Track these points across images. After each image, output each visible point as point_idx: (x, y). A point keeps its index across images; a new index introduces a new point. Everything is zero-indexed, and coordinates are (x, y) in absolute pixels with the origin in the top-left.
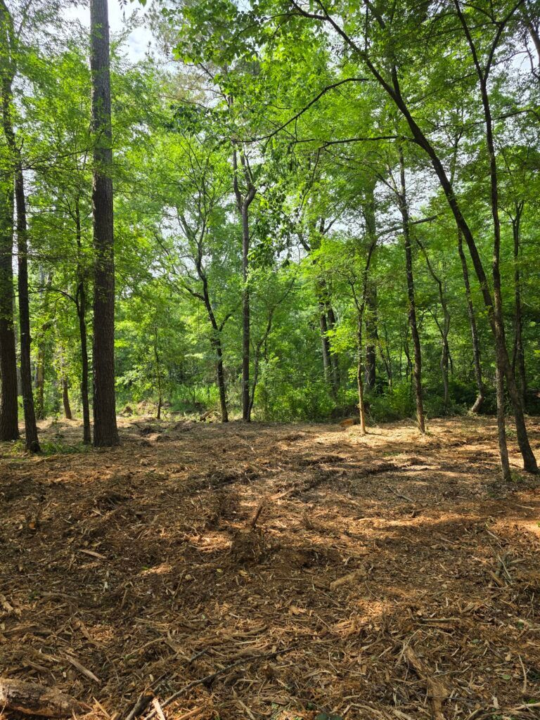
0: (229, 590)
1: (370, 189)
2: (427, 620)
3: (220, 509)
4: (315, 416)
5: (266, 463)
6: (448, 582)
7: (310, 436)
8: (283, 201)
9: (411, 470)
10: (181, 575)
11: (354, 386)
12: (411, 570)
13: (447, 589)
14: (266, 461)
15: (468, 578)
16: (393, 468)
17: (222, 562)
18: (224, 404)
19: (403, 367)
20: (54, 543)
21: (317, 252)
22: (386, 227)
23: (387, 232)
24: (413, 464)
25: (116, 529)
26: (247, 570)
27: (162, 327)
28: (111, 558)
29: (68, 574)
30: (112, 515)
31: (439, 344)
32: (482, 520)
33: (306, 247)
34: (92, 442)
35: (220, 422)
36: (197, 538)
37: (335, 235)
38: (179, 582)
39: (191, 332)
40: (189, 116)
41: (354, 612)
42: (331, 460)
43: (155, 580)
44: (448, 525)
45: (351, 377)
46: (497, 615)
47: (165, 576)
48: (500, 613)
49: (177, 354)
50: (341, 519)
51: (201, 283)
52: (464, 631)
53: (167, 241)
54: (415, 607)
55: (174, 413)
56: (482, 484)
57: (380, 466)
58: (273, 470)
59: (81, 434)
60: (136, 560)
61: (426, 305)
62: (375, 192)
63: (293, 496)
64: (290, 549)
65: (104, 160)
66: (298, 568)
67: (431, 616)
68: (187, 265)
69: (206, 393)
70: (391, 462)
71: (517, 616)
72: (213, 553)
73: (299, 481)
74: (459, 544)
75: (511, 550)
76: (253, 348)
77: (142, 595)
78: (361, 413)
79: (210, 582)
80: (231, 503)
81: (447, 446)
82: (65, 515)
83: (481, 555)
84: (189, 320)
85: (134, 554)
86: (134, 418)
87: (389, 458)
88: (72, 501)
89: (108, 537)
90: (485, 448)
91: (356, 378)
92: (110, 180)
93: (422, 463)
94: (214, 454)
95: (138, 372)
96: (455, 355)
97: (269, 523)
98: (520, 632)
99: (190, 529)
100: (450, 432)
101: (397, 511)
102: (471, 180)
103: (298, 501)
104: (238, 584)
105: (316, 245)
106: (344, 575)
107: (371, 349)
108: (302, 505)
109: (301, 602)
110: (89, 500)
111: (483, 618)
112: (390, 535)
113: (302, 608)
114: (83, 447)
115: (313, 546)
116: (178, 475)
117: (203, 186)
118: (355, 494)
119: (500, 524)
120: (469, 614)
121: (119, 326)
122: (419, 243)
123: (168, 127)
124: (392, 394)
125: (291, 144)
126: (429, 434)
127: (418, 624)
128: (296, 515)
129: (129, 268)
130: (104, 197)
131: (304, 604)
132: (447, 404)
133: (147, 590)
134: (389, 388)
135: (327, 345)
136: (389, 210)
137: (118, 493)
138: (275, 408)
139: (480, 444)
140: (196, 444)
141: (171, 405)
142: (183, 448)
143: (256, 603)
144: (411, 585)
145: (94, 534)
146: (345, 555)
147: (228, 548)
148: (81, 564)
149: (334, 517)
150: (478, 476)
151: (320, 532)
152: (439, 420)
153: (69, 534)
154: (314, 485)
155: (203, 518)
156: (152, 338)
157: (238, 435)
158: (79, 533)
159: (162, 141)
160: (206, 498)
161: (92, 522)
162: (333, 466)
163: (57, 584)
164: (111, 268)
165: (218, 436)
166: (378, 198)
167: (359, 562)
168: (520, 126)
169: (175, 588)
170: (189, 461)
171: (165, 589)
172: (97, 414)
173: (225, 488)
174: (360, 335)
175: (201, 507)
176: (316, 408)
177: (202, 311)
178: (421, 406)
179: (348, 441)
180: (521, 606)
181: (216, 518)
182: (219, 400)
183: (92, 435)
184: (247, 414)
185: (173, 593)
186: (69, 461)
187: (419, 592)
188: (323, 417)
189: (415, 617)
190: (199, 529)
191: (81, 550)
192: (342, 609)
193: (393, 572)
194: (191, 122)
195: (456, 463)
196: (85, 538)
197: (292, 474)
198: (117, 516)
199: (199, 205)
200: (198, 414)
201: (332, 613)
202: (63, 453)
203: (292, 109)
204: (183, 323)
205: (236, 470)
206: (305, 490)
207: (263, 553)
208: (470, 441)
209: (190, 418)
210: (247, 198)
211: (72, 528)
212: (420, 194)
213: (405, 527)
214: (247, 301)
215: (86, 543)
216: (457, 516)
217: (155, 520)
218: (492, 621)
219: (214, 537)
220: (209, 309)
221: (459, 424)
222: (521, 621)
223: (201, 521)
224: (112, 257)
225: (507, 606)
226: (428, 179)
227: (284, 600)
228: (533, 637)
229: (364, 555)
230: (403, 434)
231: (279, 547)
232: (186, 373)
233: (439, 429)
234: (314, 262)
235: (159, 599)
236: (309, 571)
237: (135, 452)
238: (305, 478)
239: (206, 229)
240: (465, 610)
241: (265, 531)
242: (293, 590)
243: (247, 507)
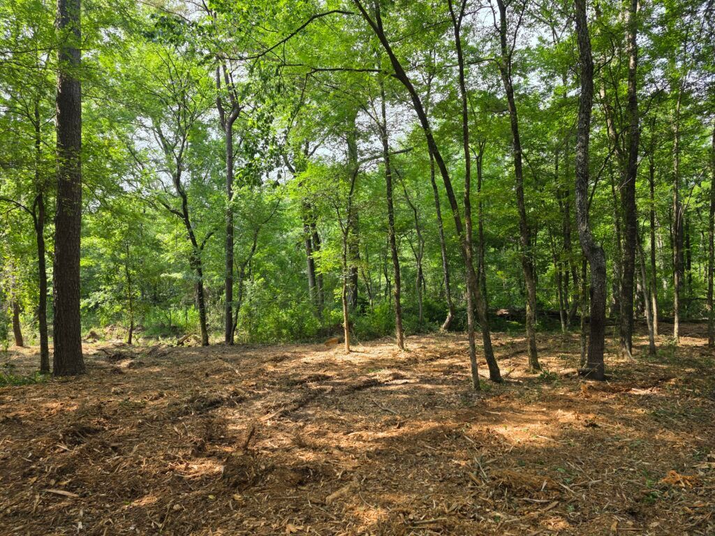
0: (223, 516)
1: (352, 118)
2: (418, 522)
3: (207, 434)
4: (300, 336)
5: (253, 385)
6: (434, 485)
7: (296, 356)
8: (271, 122)
9: (393, 384)
10: (168, 505)
11: (339, 305)
12: (400, 477)
13: (434, 492)
14: (252, 383)
15: (451, 480)
16: (376, 383)
17: (213, 488)
18: (204, 326)
19: (382, 288)
20: (11, 485)
21: (304, 175)
22: (367, 156)
23: (370, 159)
24: (394, 379)
25: (89, 464)
26: (241, 493)
27: (134, 245)
28: (85, 496)
29: (33, 517)
30: (82, 449)
31: (413, 267)
32: (460, 427)
33: (290, 169)
34: (51, 371)
35: (200, 346)
36: (183, 466)
37: (320, 159)
38: (167, 513)
39: (168, 251)
40: (171, 27)
41: (350, 523)
42: (318, 379)
43: (139, 514)
44: (430, 433)
45: (336, 297)
46: (477, 511)
47: (150, 509)
48: (480, 509)
49: (152, 275)
50: (331, 434)
51: (179, 200)
52: (451, 529)
53: (141, 153)
54: (407, 512)
55: (149, 338)
56: (456, 393)
57: (365, 382)
58: (260, 392)
59: (37, 362)
60: (114, 495)
61: (403, 230)
62: (356, 120)
63: (282, 416)
64: (284, 468)
65: (71, 60)
66: (293, 486)
67: (422, 518)
68: (163, 180)
69: (184, 315)
70: (375, 378)
71: (494, 510)
72: (202, 480)
73: (288, 401)
74: (440, 450)
75: (485, 452)
76: (236, 268)
77: (125, 532)
78: (345, 331)
79: (202, 509)
80: (218, 428)
81: (424, 361)
82: (24, 453)
83: (461, 458)
84: (166, 238)
85: (112, 489)
86: (101, 344)
87: (373, 374)
88: (32, 437)
89: (78, 473)
90: (457, 362)
91: (341, 298)
92: (79, 83)
93: (402, 377)
94: (196, 379)
95: (105, 293)
96: (428, 277)
97: (260, 444)
98: (497, 525)
99: (175, 458)
100: (425, 348)
101: (383, 424)
102: (443, 117)
103: (288, 421)
104: (232, 508)
105: (302, 167)
106: (338, 488)
107: (355, 270)
108: (292, 425)
109: (298, 520)
110: (52, 435)
111: (465, 515)
112: (380, 446)
113: (299, 525)
114: (40, 377)
115: (307, 463)
116: (156, 402)
117: (183, 99)
118: (343, 410)
119: (475, 428)
120: (454, 513)
121: (85, 242)
122: (397, 172)
123: (148, 36)
124: (373, 314)
125: (279, 66)
126: (408, 351)
127: (410, 527)
128: (287, 434)
129: (99, 179)
130: (71, 101)
131: (301, 521)
132: (421, 323)
133: (130, 525)
134: (370, 308)
135: (313, 266)
136: (370, 139)
137: (88, 425)
138: (259, 330)
139: (452, 358)
140: (175, 369)
141: (143, 329)
142: (159, 375)
143: (252, 526)
144: (401, 492)
145: (62, 472)
146: (338, 469)
147: (219, 473)
148: (48, 505)
149: (325, 434)
150: (451, 386)
151: (313, 449)
152: (415, 337)
153: (31, 474)
154: (302, 404)
155: (188, 445)
156: (123, 256)
157: (221, 358)
158: (42, 472)
159: (138, 48)
160: (191, 424)
161: (58, 458)
162: (320, 384)
163: (20, 530)
164: (78, 178)
165: (198, 360)
166: (360, 127)
167: (352, 474)
168: (482, 74)
169: (162, 520)
170: (167, 387)
171: (151, 522)
172: (58, 340)
173: (210, 412)
174: (344, 256)
175: (185, 433)
176: (301, 328)
177: (180, 229)
178: (400, 323)
179: (334, 359)
180: (497, 501)
181: (203, 444)
182: (199, 323)
183: (51, 364)
184: (229, 337)
185: (160, 525)
186: (23, 393)
187: (409, 497)
188: (308, 337)
189: (407, 521)
190: (185, 456)
191: (47, 490)
192: (338, 522)
193: (384, 481)
194: (174, 34)
195: (432, 376)
196: (51, 477)
197: (281, 394)
198: (89, 450)
199: (178, 119)
200: (175, 338)
201: (328, 527)
202: (16, 385)
203: (281, 33)
204: (159, 241)
205: (222, 394)
206: (294, 410)
207: (257, 475)
208: (443, 356)
209: (166, 343)
210: (231, 116)
211: (33, 467)
212: (399, 127)
213: (392, 438)
214: (231, 221)
215: (53, 482)
216: (437, 424)
217: (134, 451)
218: (474, 517)
219: (201, 464)
220: (189, 227)
221: (432, 341)
222: (498, 514)
223: (187, 448)
224: (79, 166)
225: (485, 502)
226: (405, 113)
227: (281, 520)
228: (509, 528)
229: (356, 468)
230: (384, 350)
231: (273, 467)
232: (161, 294)
233: (415, 346)
234: (300, 185)
235: (144, 534)
236: (304, 488)
237: (105, 380)
238: (294, 398)
239: (185, 144)
240: (450, 510)
241: (256, 453)
242: (290, 508)
243: (235, 430)
